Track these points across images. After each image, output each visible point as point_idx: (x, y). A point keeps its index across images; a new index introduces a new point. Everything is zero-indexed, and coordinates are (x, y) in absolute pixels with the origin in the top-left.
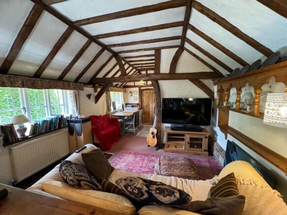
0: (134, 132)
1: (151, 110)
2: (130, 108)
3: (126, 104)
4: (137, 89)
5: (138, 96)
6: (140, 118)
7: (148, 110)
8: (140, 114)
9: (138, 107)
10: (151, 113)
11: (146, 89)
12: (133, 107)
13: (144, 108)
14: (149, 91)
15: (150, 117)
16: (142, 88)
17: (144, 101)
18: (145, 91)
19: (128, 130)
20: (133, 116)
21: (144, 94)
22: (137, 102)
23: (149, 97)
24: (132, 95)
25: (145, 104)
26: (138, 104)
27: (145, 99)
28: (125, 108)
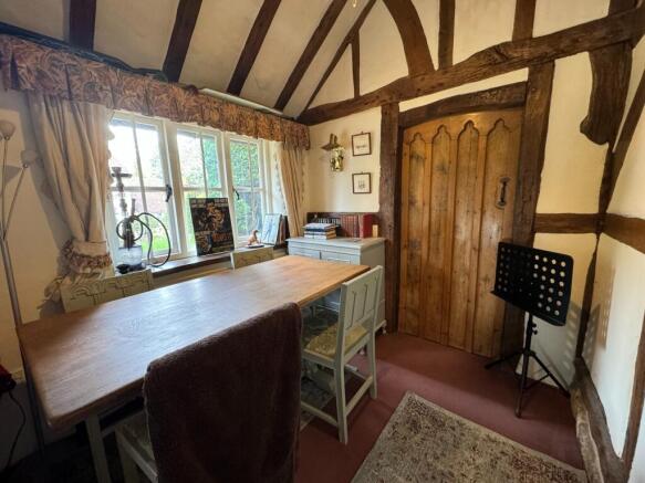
1: (465, 260)
2: (321, 239)
4: (372, 119)
5: (373, 164)
7: (439, 262)
9: (375, 239)
10: (463, 285)
11: (431, 112)
12: (340, 232)
16: (405, 106)
17: (419, 194)
18: (429, 129)
21: (420, 148)
22: (371, 204)
23: (453, 171)
24: (338, 164)
25: (418, 221)
26: (370, 219)
27: (421, 187)
28: (293, 243)
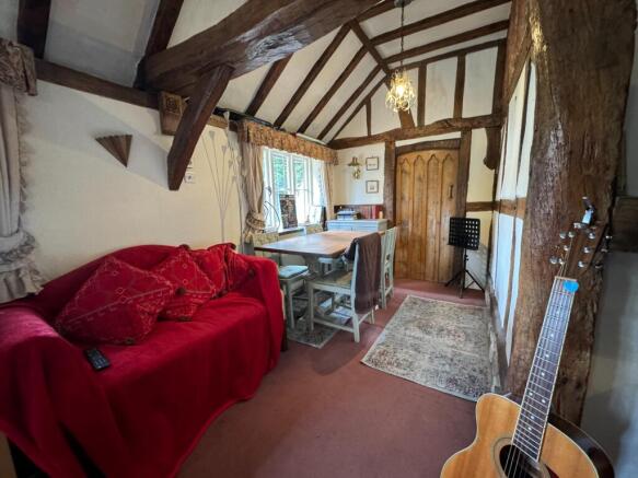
0: (356, 330)
1: (433, 229)
2: (351, 220)
3: (337, 209)
4: (379, 150)
5: (380, 175)
6: (387, 266)
7: (419, 231)
8: (388, 247)
9: (381, 219)
11: (414, 148)
12: (360, 216)
13: (402, 223)
14: (426, 155)
15: (430, 260)
16: (399, 144)
17: (406, 195)
18: (412, 157)
19: (330, 311)
20: (350, 256)
21: (407, 167)
22: (378, 199)
23: (426, 180)
24: (357, 175)
25: (406, 209)
26: (379, 208)
27: (408, 188)
28: (329, 223)
